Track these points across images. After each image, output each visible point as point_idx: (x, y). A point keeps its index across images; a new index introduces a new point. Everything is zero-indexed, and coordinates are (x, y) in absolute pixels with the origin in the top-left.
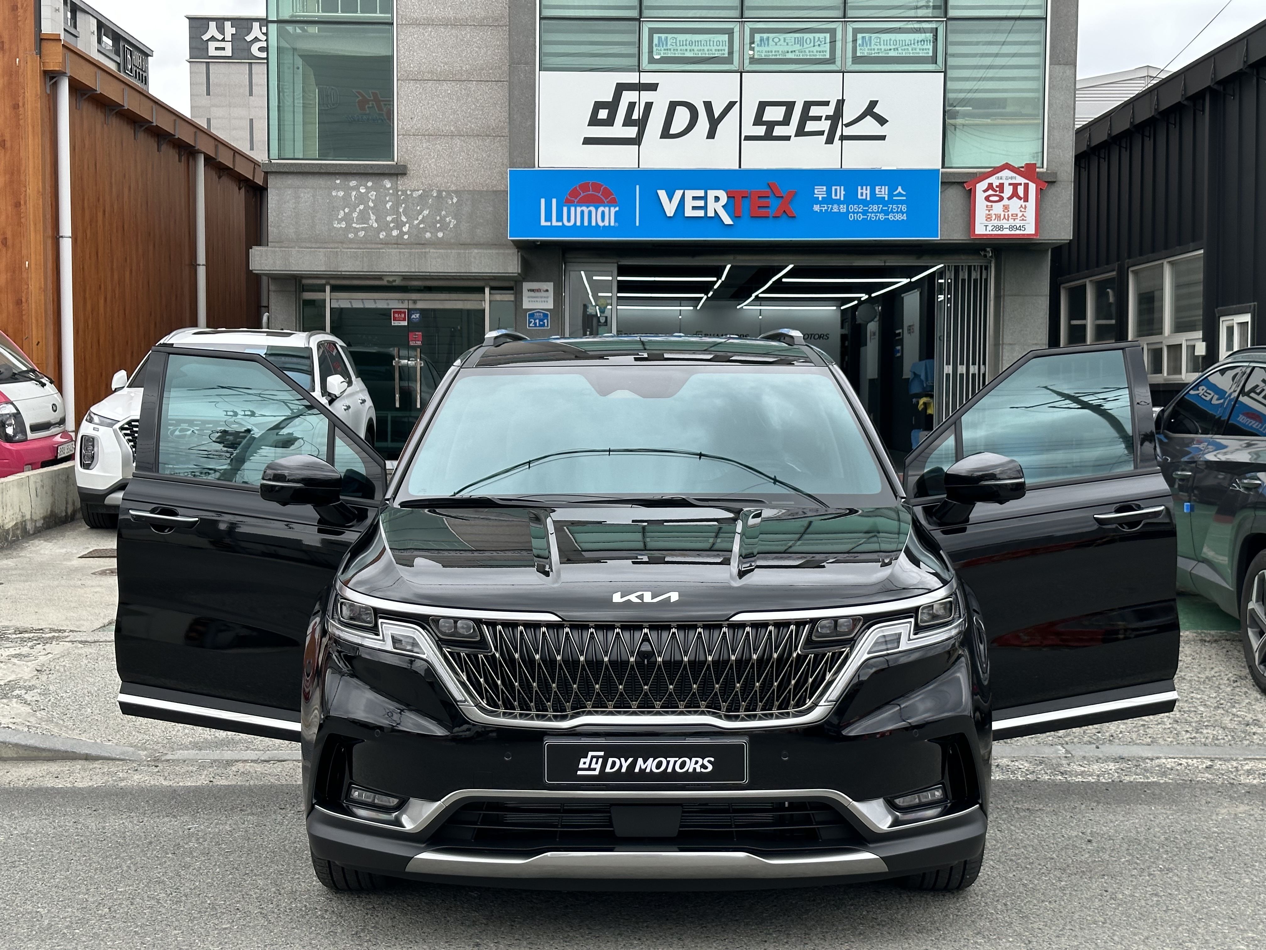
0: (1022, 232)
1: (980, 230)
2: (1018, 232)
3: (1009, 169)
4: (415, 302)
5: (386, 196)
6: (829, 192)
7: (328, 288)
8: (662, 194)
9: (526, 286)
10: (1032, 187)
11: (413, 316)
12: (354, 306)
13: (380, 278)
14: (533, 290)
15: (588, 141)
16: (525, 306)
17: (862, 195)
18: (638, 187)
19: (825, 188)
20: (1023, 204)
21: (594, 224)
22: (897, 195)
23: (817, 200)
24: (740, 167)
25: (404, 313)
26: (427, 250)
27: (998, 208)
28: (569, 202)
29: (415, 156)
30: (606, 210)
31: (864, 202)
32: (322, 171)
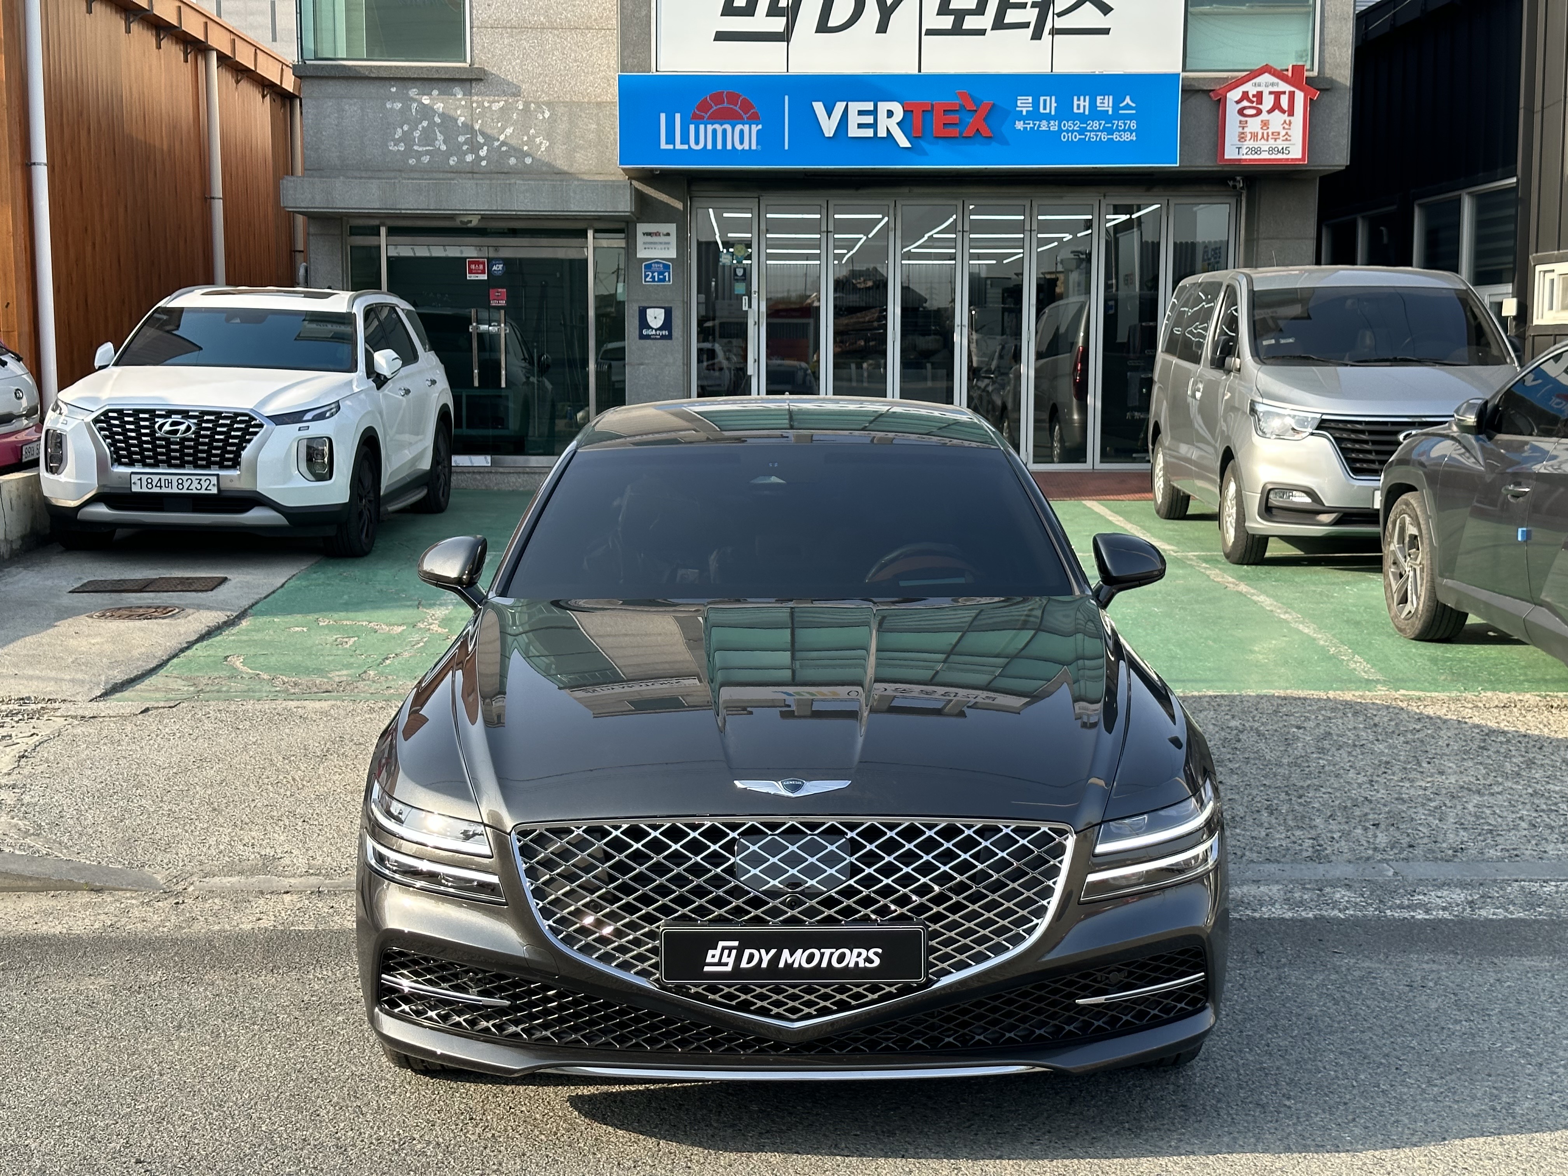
0: (1284, 156)
1: (1230, 153)
2: (1280, 156)
3: (1270, 73)
4: (496, 248)
5: (456, 109)
6: (1036, 103)
7: (383, 231)
8: (819, 108)
9: (641, 228)
10: (1300, 96)
11: (495, 268)
12: (418, 254)
13: (452, 217)
14: (649, 234)
15: (721, 36)
16: (640, 255)
17: (1078, 108)
18: (787, 98)
19: (1030, 98)
20: (1288, 119)
21: (729, 147)
22: (1123, 108)
23: (1020, 116)
24: (920, 71)
25: (483, 263)
26: (513, 181)
27: (1254, 125)
28: (697, 118)
29: (493, 56)
30: (746, 128)
31: (1082, 118)
32: (373, 75)
